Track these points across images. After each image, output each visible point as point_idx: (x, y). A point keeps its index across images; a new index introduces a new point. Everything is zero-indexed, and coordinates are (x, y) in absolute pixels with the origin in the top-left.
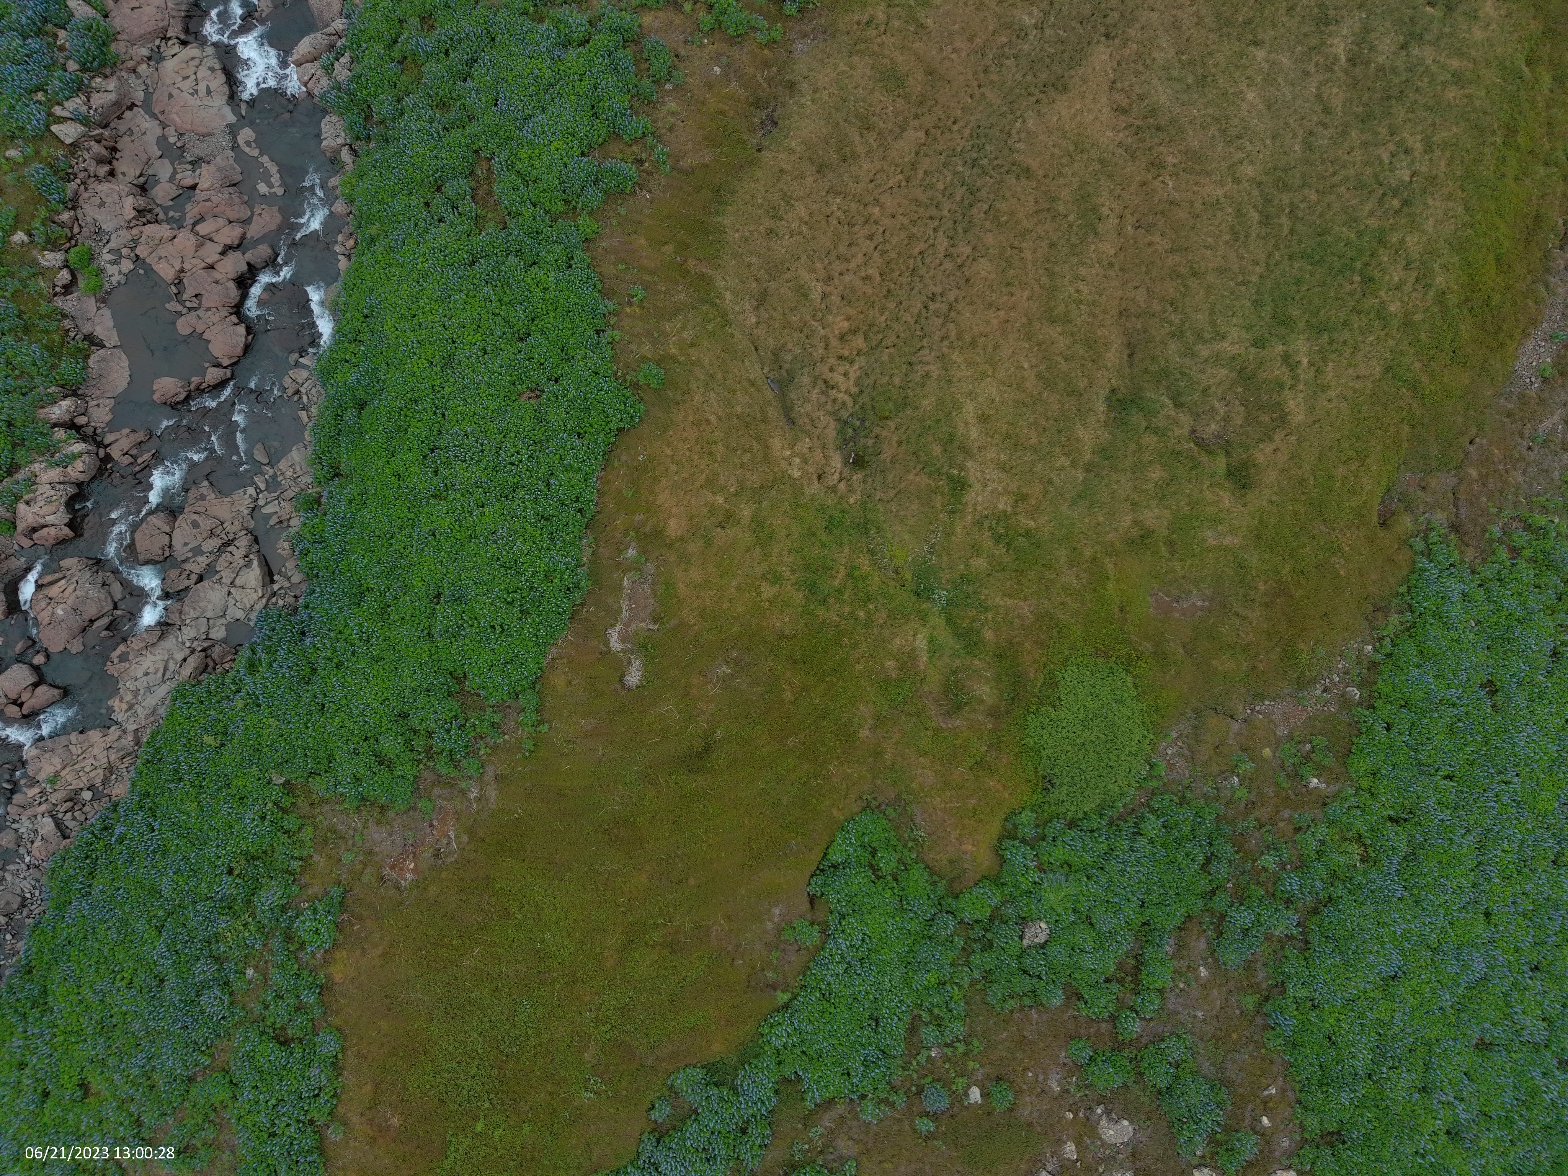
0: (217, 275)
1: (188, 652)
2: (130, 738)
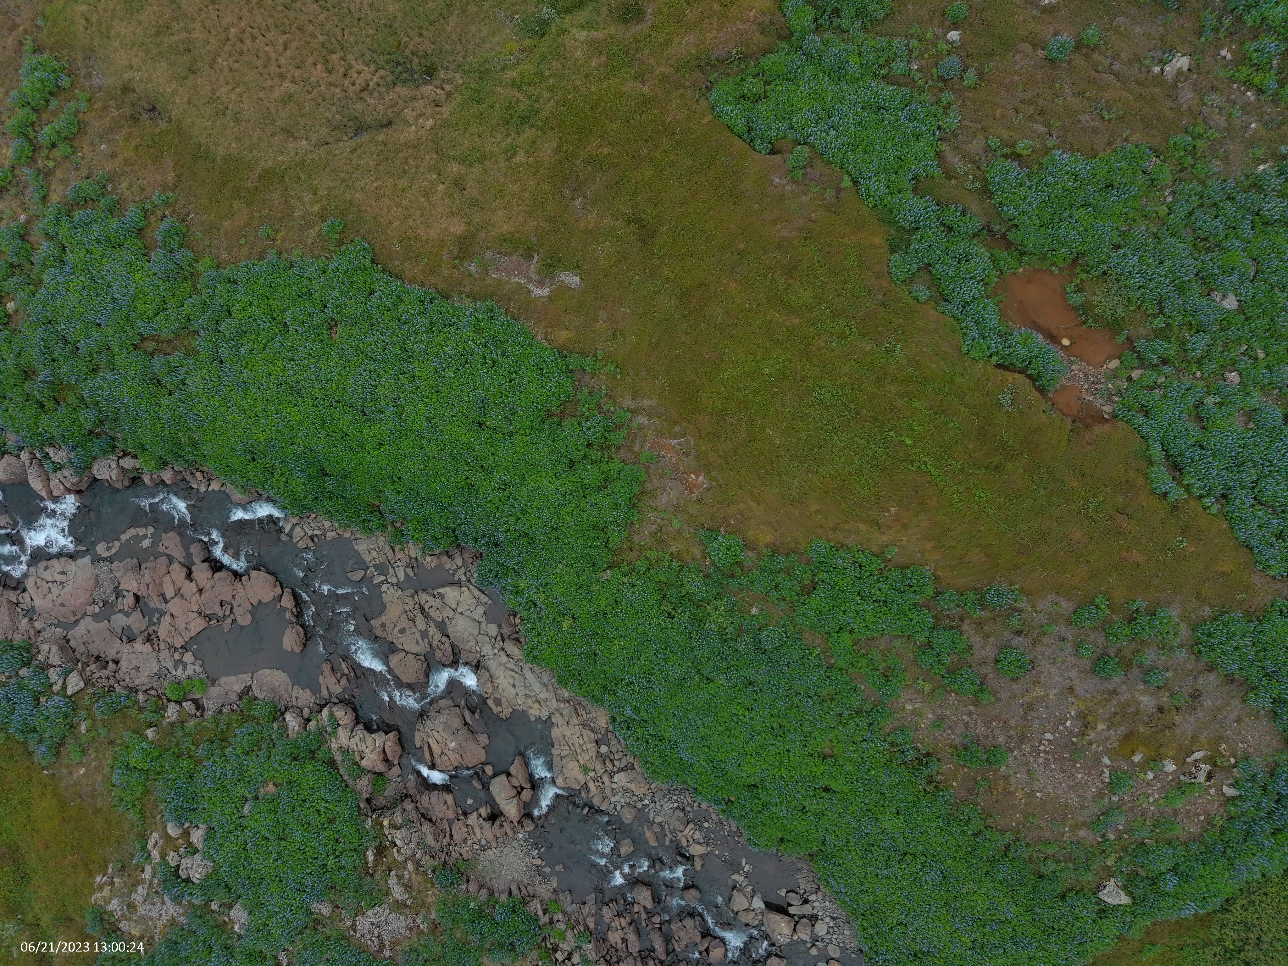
0: (209, 586)
1: (502, 653)
2: (563, 705)
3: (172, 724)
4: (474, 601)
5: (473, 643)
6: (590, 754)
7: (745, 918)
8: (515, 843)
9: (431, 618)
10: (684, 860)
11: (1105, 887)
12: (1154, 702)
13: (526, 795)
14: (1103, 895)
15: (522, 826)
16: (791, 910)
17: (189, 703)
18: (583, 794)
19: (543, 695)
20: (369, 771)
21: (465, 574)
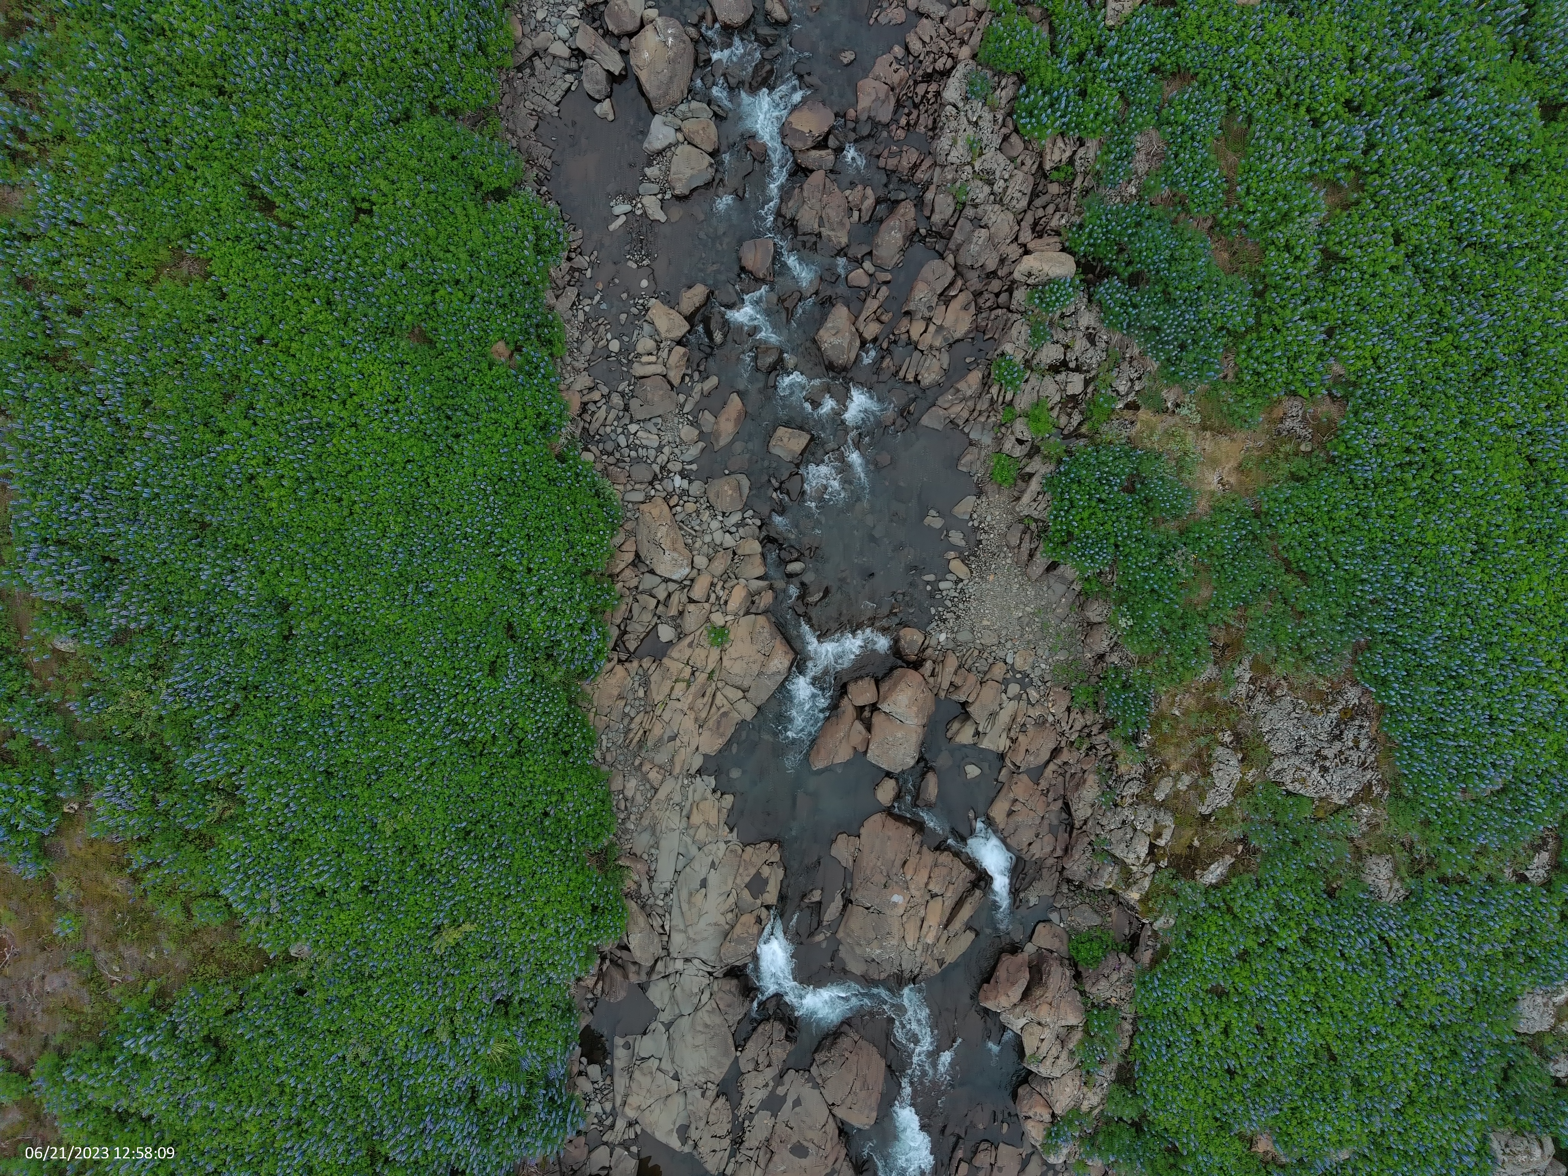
7: (708, 135)
8: (963, 636)
13: (863, 693)
16: (616, 65)
19: (673, 820)
20: (1083, 993)
21: (612, 1127)
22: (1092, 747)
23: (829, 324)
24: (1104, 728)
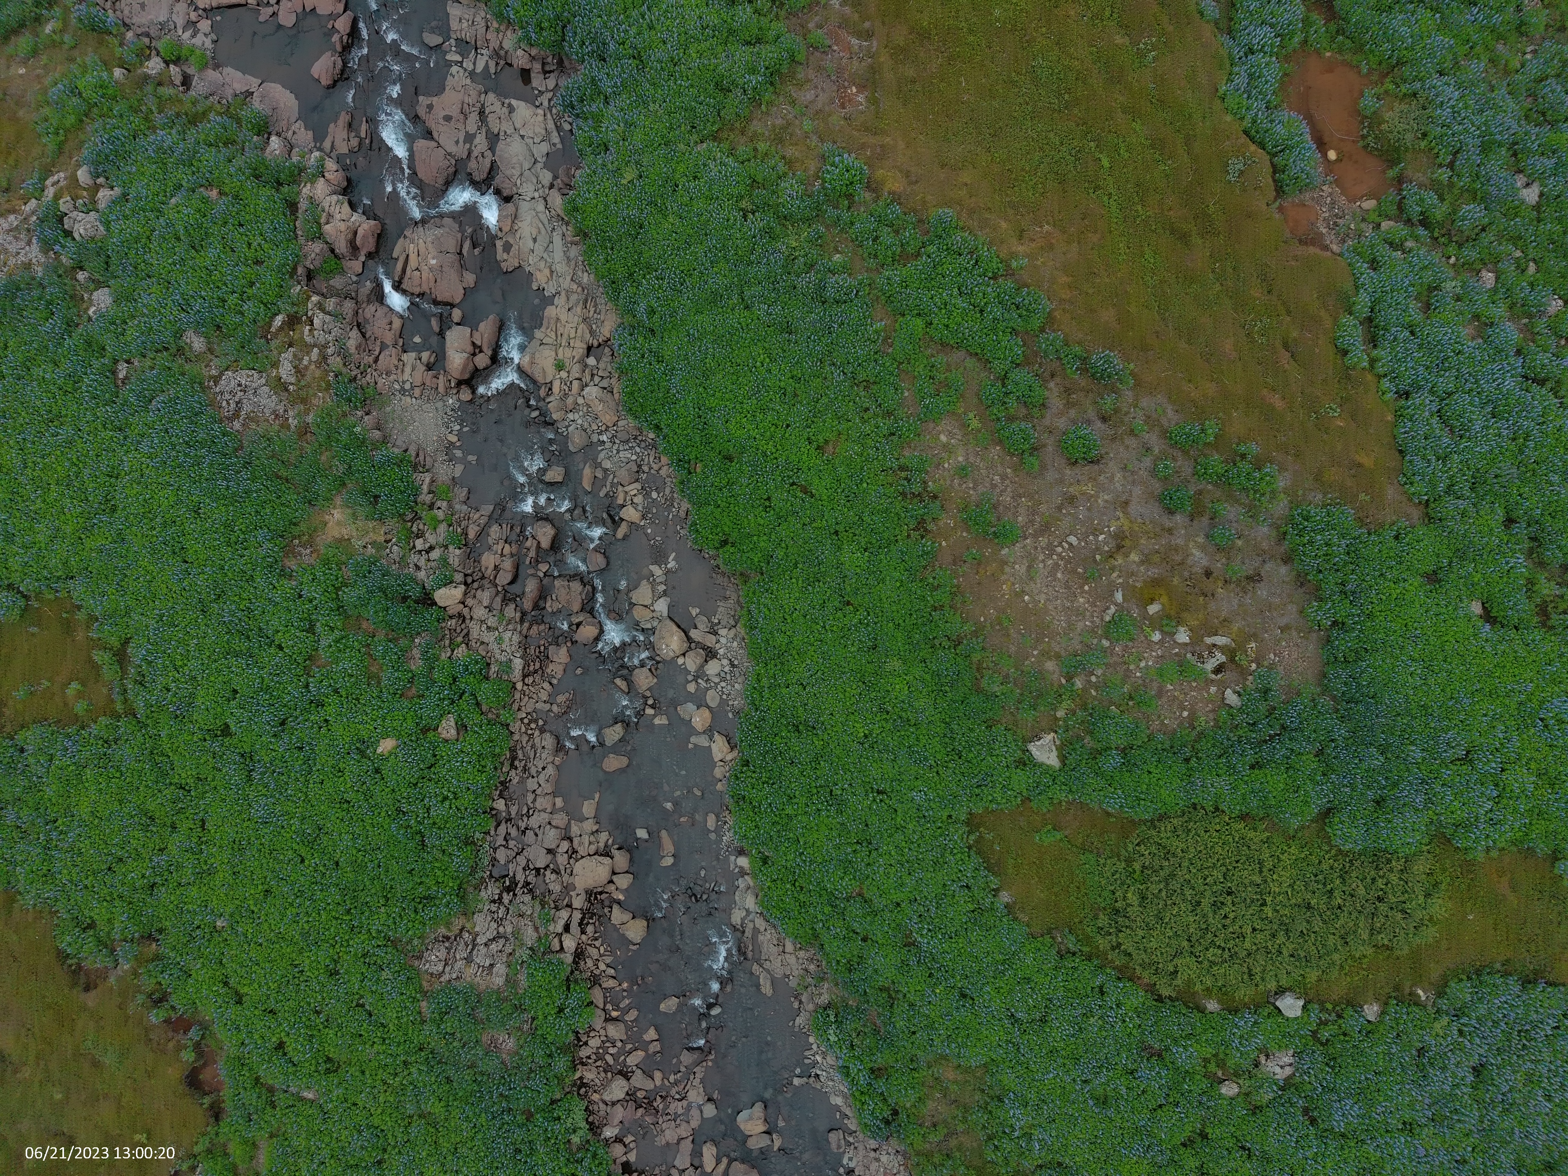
3: (146, 77)
4: (544, 132)
5: (516, 173)
6: (574, 353)
7: (638, 613)
8: (440, 404)
9: (487, 126)
10: (609, 521)
11: (1040, 739)
12: (1205, 562)
13: (482, 360)
14: (1032, 747)
15: (458, 392)
16: (693, 634)
17: (177, 69)
18: (542, 393)
19: (560, 268)
20: (327, 243)
21: (550, 100)
22: (358, 368)
23: (550, 537)
24: (355, 378)
